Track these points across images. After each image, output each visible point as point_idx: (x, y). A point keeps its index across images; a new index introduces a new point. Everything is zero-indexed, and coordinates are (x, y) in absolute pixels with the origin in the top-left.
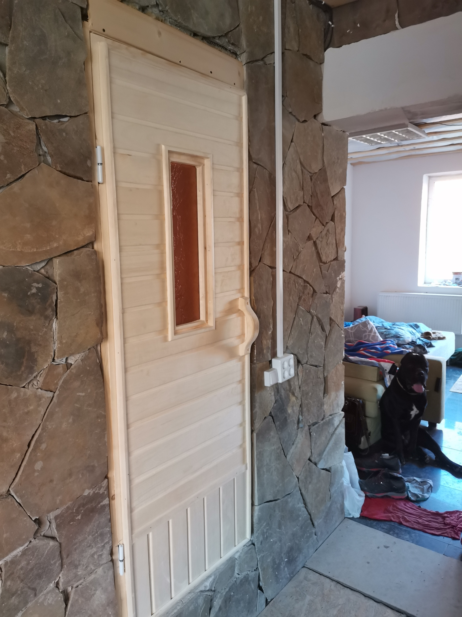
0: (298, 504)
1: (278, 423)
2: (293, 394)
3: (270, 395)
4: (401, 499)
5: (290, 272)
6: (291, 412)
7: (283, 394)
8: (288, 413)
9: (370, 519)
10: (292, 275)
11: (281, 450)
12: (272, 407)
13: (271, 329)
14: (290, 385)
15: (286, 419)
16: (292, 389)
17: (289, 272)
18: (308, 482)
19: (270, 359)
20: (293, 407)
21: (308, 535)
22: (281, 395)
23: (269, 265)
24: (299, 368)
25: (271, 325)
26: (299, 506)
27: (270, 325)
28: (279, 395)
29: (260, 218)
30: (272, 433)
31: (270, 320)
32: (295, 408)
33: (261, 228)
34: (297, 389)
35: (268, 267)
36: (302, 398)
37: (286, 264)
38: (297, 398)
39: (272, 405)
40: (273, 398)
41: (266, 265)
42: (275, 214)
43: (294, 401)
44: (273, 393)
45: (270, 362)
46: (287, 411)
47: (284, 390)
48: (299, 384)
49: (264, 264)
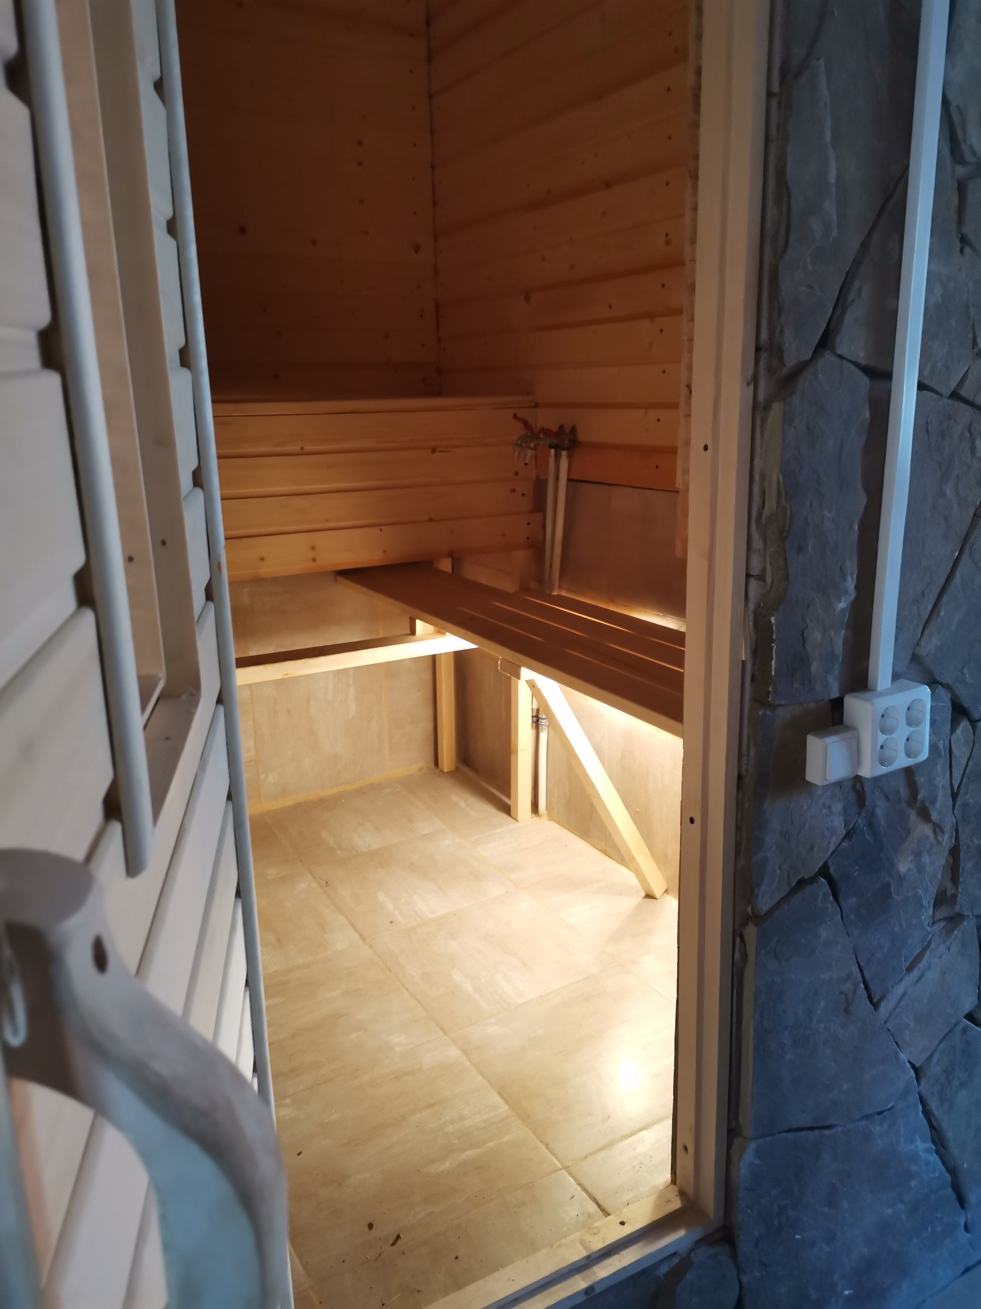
0: (912, 1141)
1: (850, 902)
2: (925, 815)
3: (825, 811)
5: (955, 395)
6: (909, 870)
7: (879, 812)
8: (898, 871)
10: (963, 406)
11: (856, 985)
12: (832, 848)
13: (846, 592)
14: (913, 787)
15: (885, 892)
16: (919, 797)
17: (947, 392)
18: (956, 1082)
19: (835, 694)
20: (918, 854)
21: (939, 1229)
22: (872, 814)
23: (863, 361)
24: (959, 731)
25: (849, 579)
26: (912, 1147)
27: (844, 578)
28: (864, 815)
29: (832, 177)
30: (824, 932)
31: (848, 563)
32: (926, 859)
33: (835, 217)
34: (943, 799)
35: (852, 367)
36: (960, 829)
37: (939, 364)
38: (938, 828)
39: (829, 843)
40: (839, 824)
41: (846, 363)
42: (906, 168)
43: (927, 837)
44: (838, 807)
45: (837, 705)
46: (893, 865)
47: (887, 798)
48: (951, 784)
49: (841, 357)
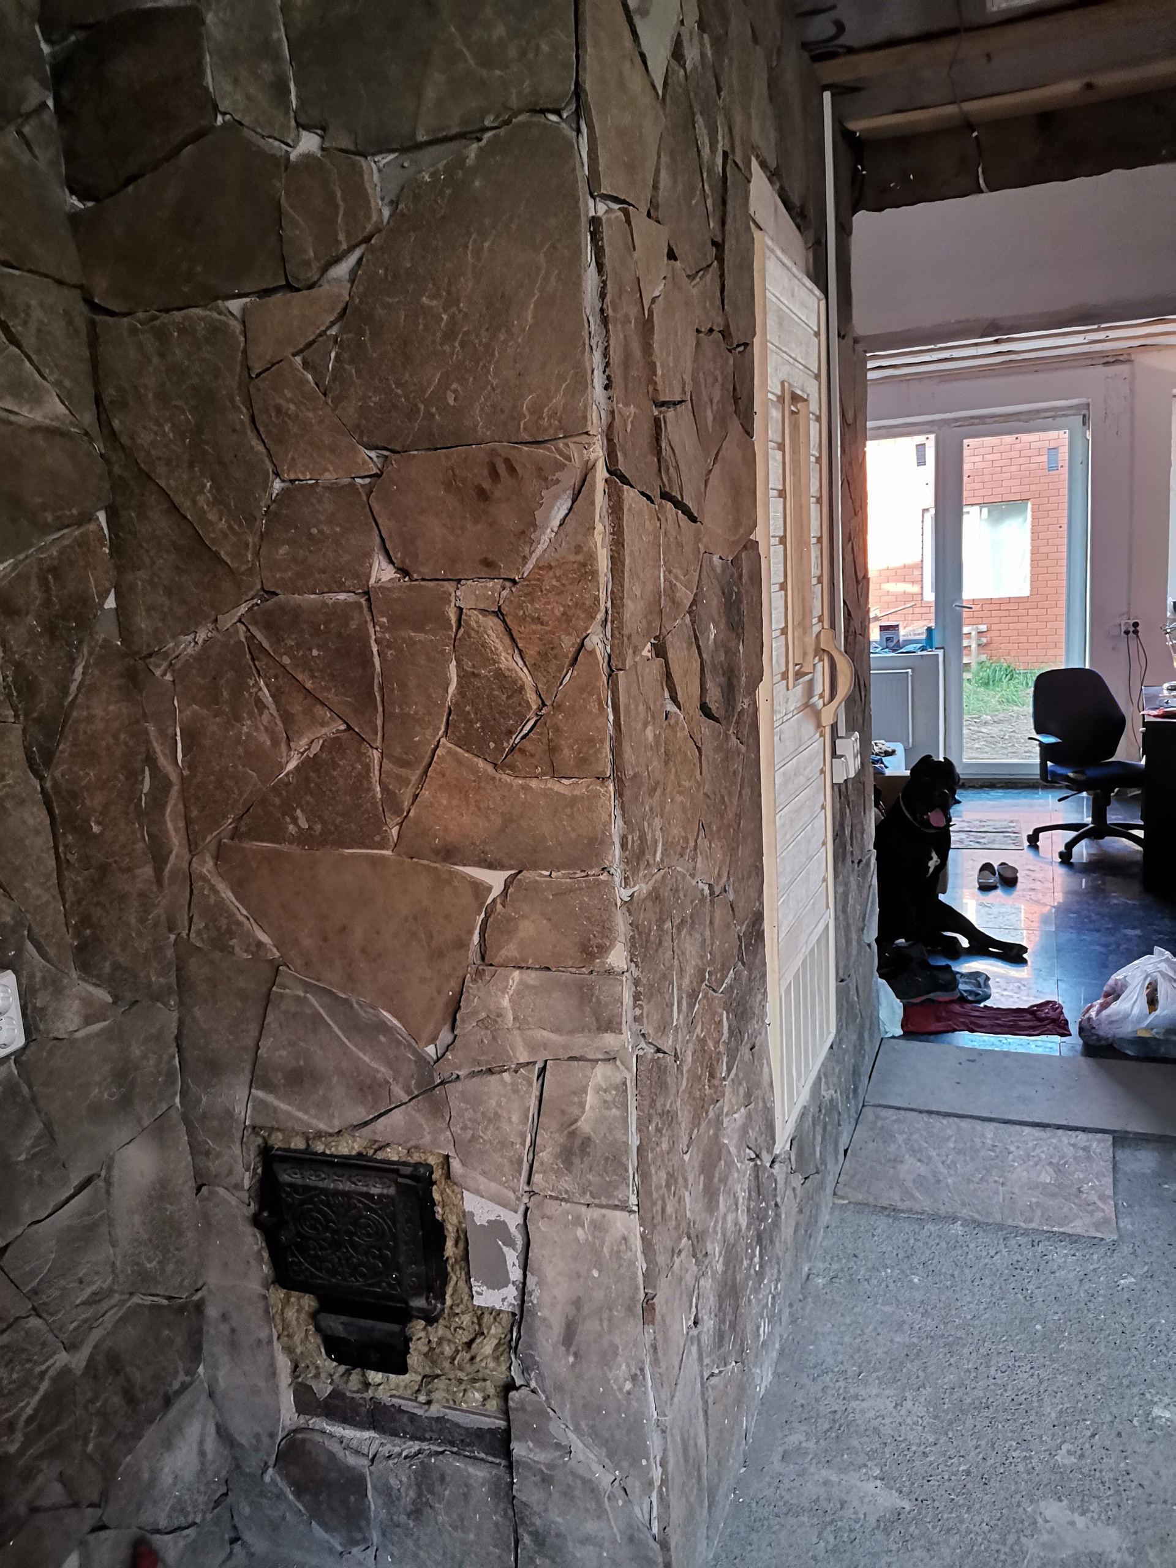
4: (952, 1002)
9: (923, 1034)
